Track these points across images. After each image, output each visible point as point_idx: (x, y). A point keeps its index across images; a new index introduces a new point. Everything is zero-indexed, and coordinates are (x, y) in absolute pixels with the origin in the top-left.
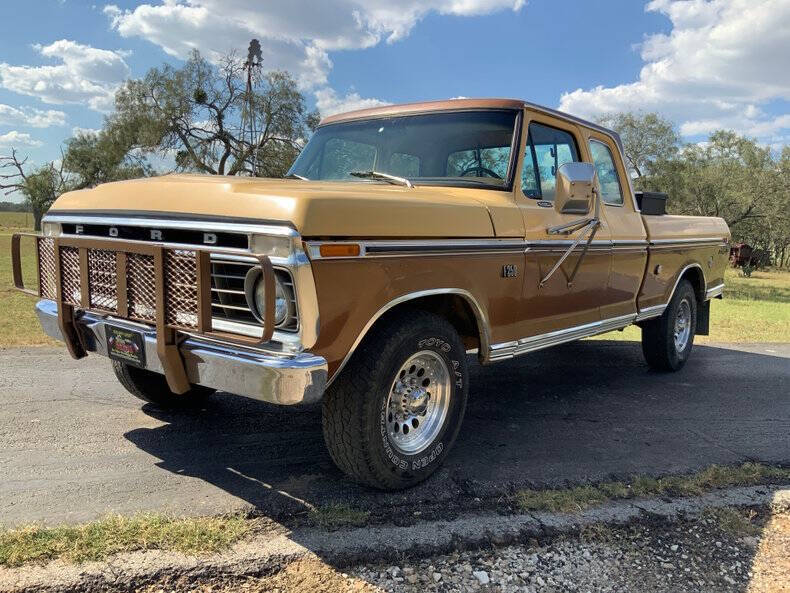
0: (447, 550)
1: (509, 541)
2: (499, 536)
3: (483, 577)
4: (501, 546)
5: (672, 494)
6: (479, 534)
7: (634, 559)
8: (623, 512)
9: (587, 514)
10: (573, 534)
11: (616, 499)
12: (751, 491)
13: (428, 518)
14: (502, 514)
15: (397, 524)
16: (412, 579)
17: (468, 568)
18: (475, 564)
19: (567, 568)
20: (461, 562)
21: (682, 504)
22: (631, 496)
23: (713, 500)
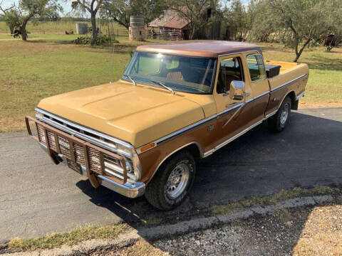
0: (187, 233)
1: (208, 228)
2: (204, 226)
3: (198, 242)
4: (205, 229)
5: (266, 204)
6: (198, 226)
7: (248, 233)
8: (247, 213)
9: (234, 215)
10: (229, 223)
11: (245, 207)
12: (293, 201)
13: (181, 220)
14: (206, 217)
15: (171, 224)
16: (176, 245)
17: (193, 239)
18: (196, 238)
19: (226, 238)
20: (191, 237)
21: (268, 209)
22: (251, 206)
23: (280, 206)
